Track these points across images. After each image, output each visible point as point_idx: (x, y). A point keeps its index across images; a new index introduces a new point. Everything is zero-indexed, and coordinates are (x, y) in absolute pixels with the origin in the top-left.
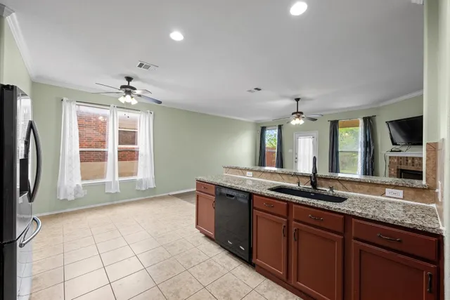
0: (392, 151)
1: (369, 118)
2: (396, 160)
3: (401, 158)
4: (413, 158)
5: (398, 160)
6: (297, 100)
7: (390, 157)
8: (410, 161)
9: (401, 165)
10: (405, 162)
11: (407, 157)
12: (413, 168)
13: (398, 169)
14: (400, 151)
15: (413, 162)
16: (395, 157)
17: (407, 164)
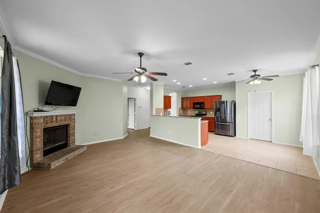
0: (35, 111)
2: (42, 120)
3: (47, 117)
4: (57, 116)
5: (44, 119)
8: (54, 119)
9: (47, 123)
10: (51, 120)
11: (52, 116)
12: (57, 124)
15: (56, 119)
16: (41, 117)
17: (52, 122)
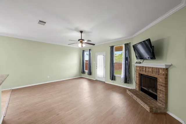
0: (137, 63)
1: (127, 44)
5: (139, 68)
6: (81, 32)
7: (136, 66)
8: (144, 69)
9: (140, 71)
10: (142, 69)
11: (143, 67)
12: (146, 74)
13: (139, 74)
14: (140, 63)
15: (146, 70)
16: (138, 66)
17: (143, 71)
